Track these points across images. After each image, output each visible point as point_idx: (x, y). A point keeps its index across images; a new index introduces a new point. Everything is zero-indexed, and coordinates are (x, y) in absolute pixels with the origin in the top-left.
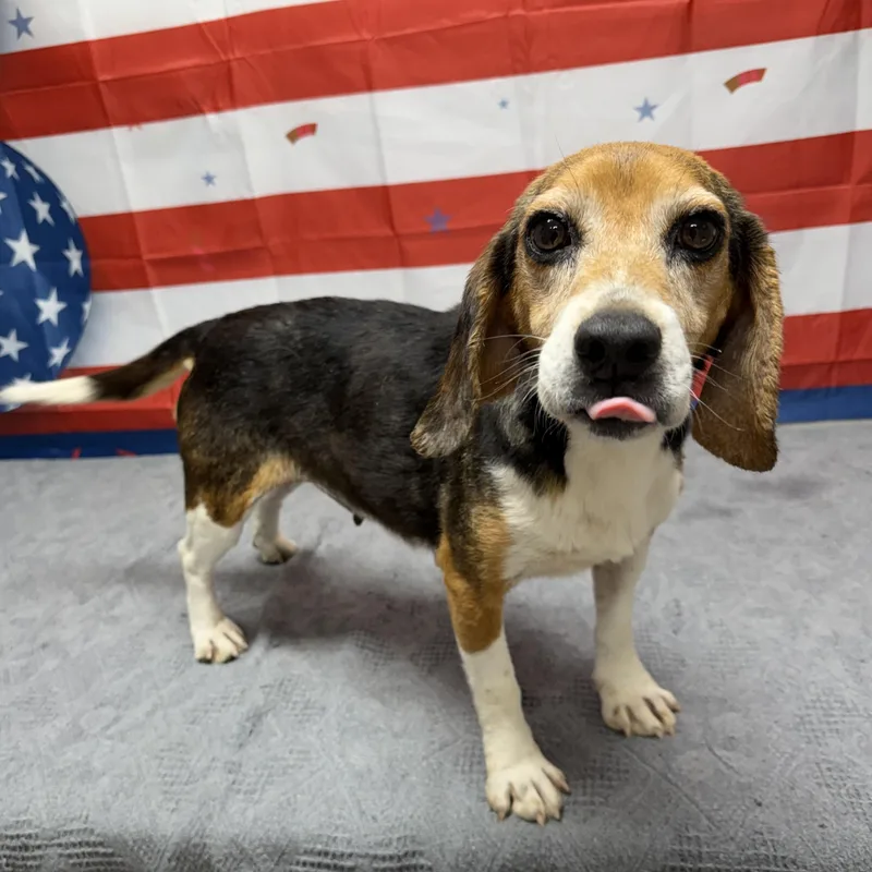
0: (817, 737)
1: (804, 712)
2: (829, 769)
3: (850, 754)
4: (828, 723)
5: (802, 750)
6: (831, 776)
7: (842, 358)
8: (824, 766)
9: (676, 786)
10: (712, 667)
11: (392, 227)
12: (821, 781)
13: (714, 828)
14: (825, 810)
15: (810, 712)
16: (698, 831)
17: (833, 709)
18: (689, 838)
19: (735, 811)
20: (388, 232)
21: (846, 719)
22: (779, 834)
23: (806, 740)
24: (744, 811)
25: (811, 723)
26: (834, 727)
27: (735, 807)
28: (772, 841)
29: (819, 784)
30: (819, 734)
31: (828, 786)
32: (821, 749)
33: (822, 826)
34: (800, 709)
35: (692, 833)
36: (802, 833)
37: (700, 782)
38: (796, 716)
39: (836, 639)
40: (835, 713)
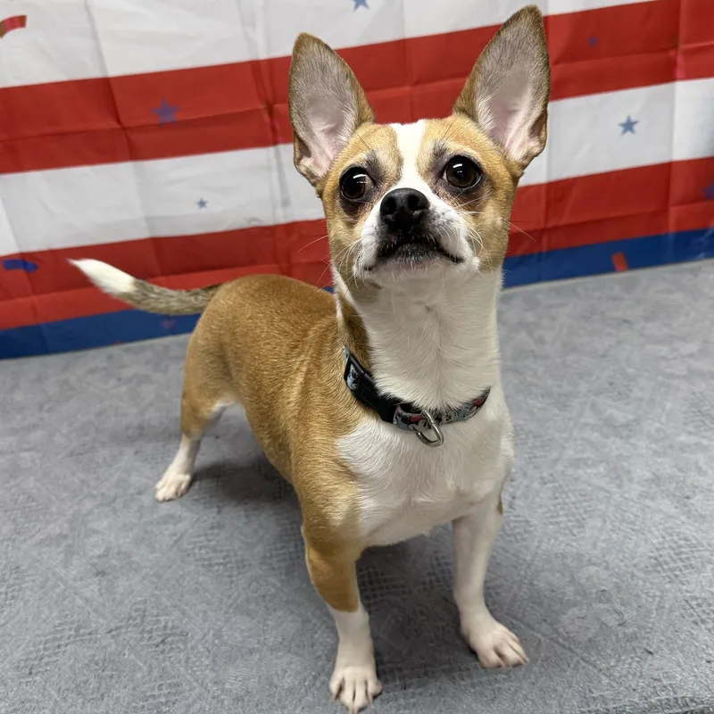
0: (676, 576)
1: (656, 554)
2: (699, 605)
3: (710, 587)
4: (682, 561)
5: (667, 591)
6: (704, 611)
7: (551, 224)
8: (694, 603)
9: (570, 649)
10: (557, 523)
11: (118, 121)
12: (696, 618)
13: (615, 685)
14: (707, 646)
15: (661, 552)
16: (601, 690)
17: (681, 547)
18: (594, 699)
19: (630, 664)
20: (115, 125)
21: (695, 554)
22: (675, 678)
23: (668, 580)
24: (638, 662)
25: (666, 563)
26: (687, 563)
27: (630, 660)
28: (671, 685)
29: (695, 623)
30: (678, 573)
31: (703, 621)
32: (685, 587)
33: (709, 662)
34: (652, 552)
35: (596, 694)
36: (694, 672)
37: (590, 640)
38: (651, 557)
39: (656, 479)
40: (684, 550)
